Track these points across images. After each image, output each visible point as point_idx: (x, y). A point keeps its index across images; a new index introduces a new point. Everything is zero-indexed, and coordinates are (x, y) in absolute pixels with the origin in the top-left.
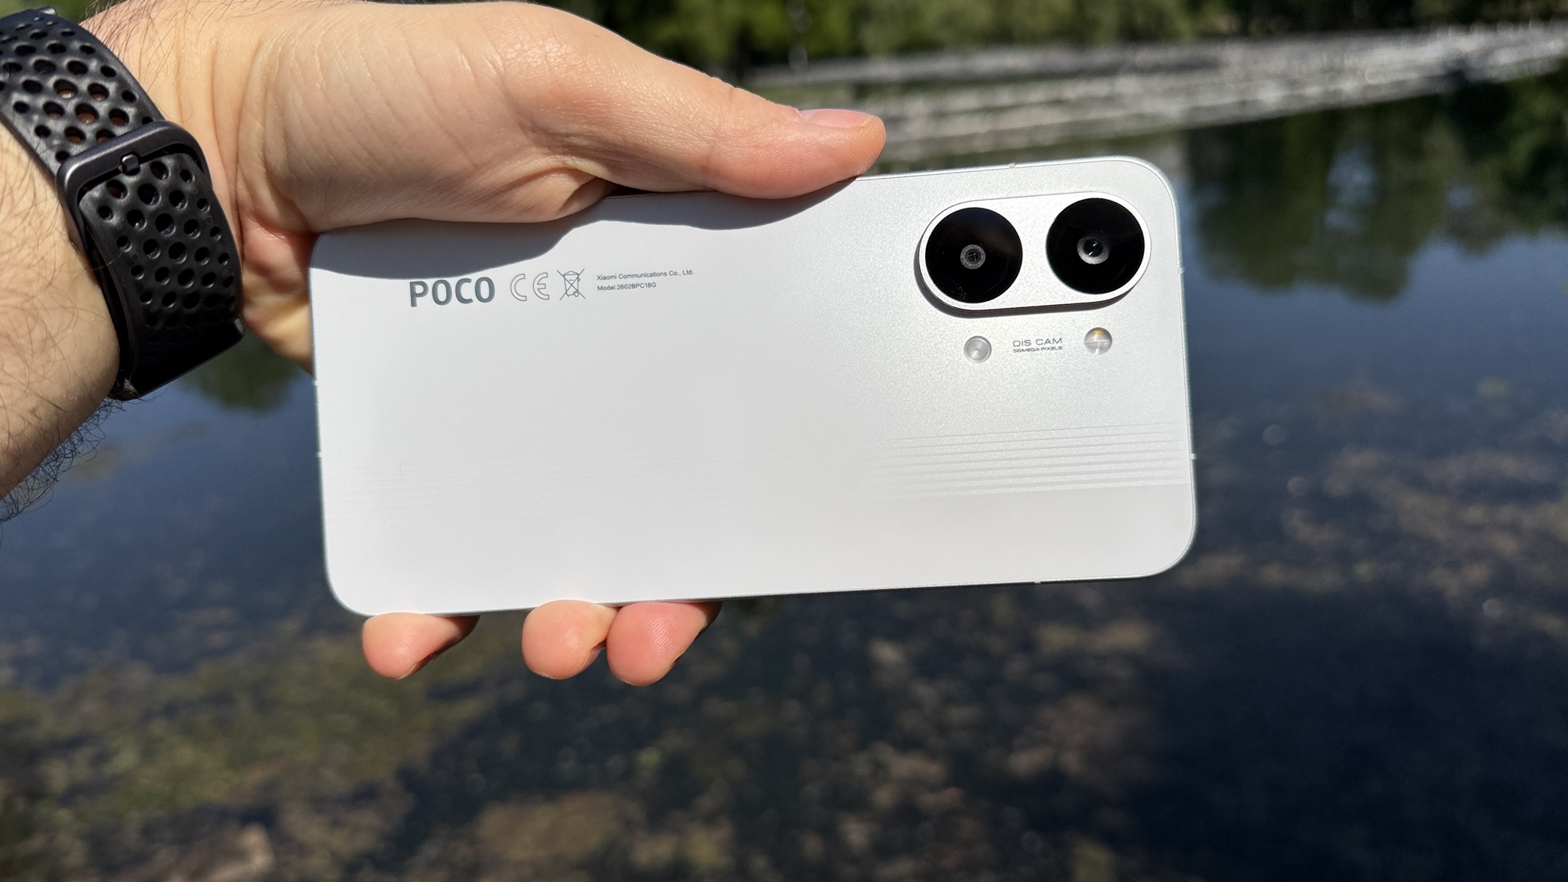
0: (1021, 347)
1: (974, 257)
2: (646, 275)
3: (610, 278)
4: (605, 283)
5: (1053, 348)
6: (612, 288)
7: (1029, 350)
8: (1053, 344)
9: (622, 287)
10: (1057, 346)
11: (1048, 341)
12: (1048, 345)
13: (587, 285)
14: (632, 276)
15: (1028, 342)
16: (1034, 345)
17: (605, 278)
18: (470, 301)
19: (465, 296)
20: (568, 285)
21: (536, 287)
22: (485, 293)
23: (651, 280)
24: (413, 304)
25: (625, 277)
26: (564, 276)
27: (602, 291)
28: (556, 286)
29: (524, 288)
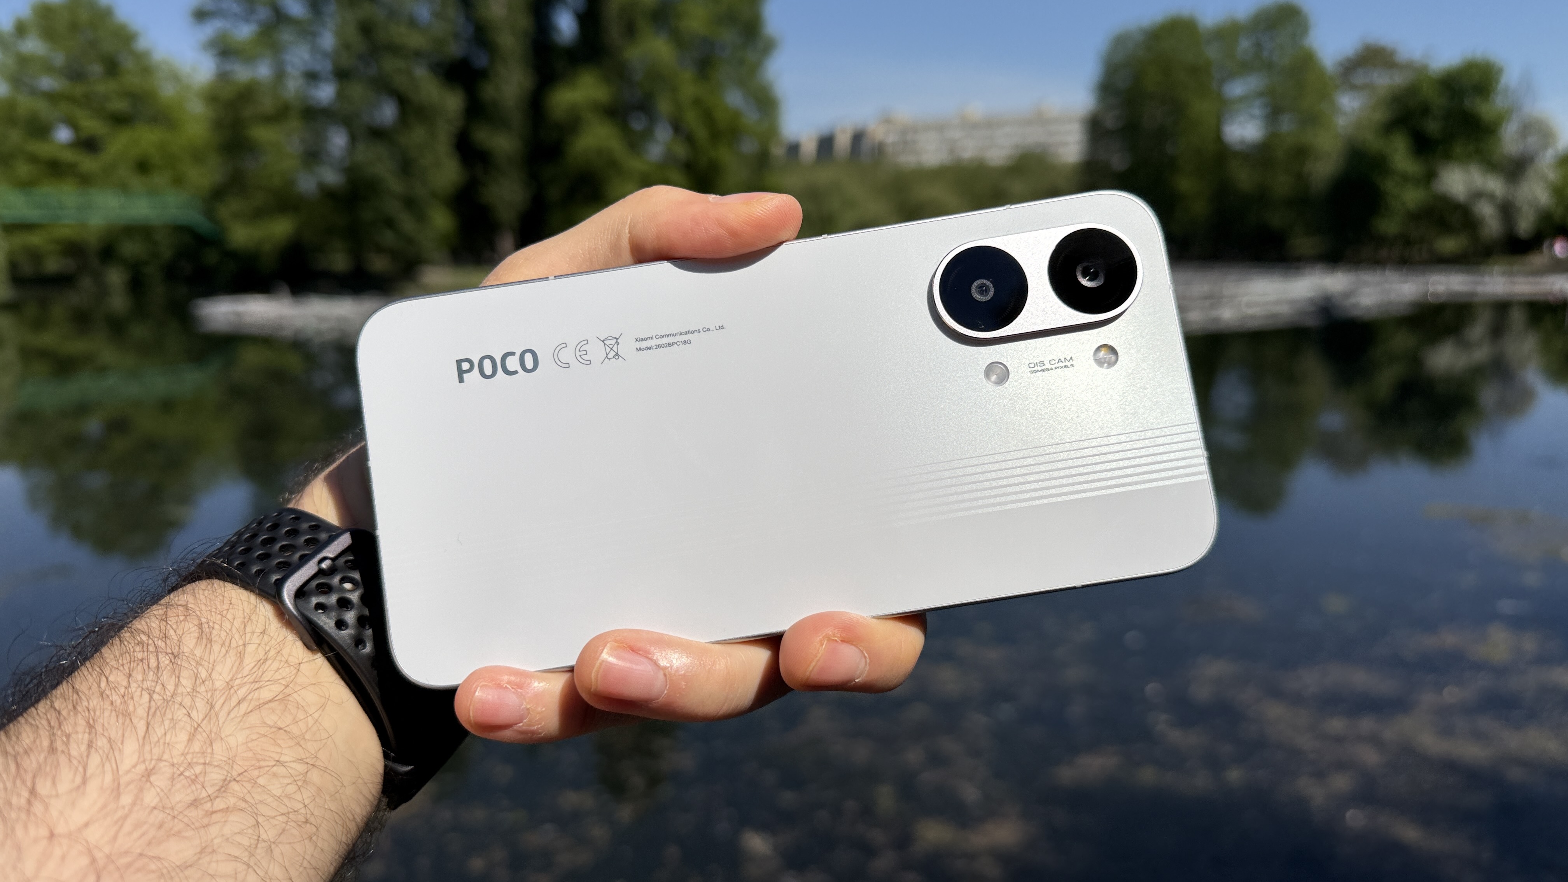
0: (1036, 368)
1: (983, 290)
2: (681, 334)
3: (647, 339)
4: (644, 344)
5: (1065, 367)
6: (650, 348)
7: (1043, 370)
8: (1065, 363)
9: (659, 346)
10: (1067, 363)
11: (1060, 361)
13: (627, 347)
14: (668, 336)
15: (1042, 363)
16: (1048, 366)
17: (642, 340)
18: (516, 372)
19: (510, 369)
20: (608, 349)
21: (578, 353)
22: (529, 364)
23: (686, 338)
24: (461, 380)
25: (661, 337)
26: (603, 341)
27: (641, 352)
28: (596, 351)
29: (567, 355)
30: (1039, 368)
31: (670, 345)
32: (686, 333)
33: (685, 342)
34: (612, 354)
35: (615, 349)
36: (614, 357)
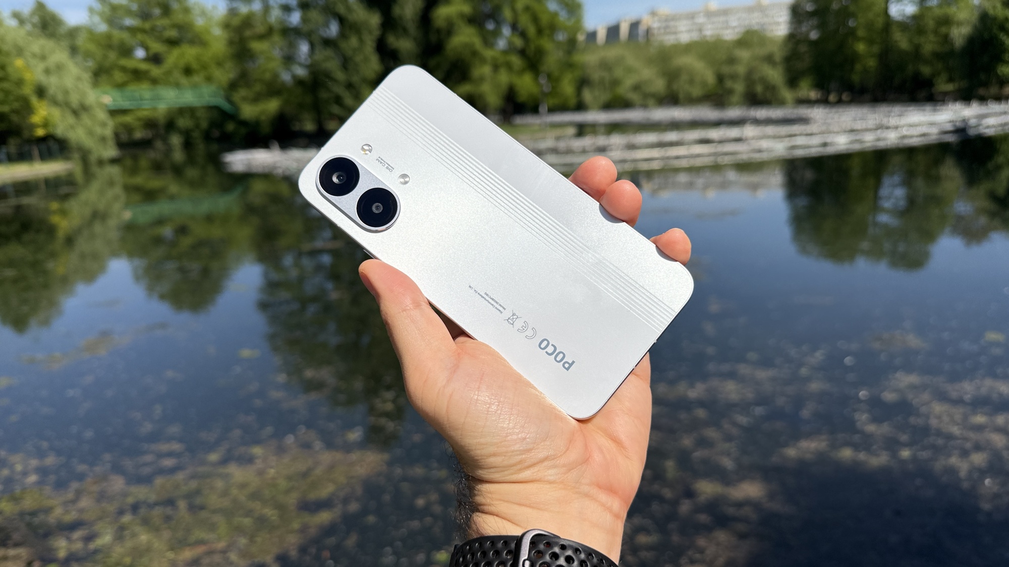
0: (391, 168)
1: (377, 207)
2: (485, 299)
3: (498, 309)
4: (501, 309)
5: (382, 159)
6: (500, 305)
7: (389, 165)
8: (380, 160)
9: (497, 303)
10: (380, 159)
11: (381, 163)
12: (382, 162)
13: (507, 314)
14: (490, 303)
15: (387, 168)
16: (387, 165)
17: (500, 311)
18: (552, 345)
19: (553, 348)
20: (514, 320)
21: (526, 329)
22: (545, 343)
23: (485, 296)
24: (573, 362)
25: (492, 305)
26: (513, 324)
27: (505, 307)
28: (519, 324)
29: (529, 333)
30: (390, 167)
31: (493, 299)
32: (483, 297)
33: (487, 295)
34: (515, 317)
35: (512, 318)
36: (515, 315)
